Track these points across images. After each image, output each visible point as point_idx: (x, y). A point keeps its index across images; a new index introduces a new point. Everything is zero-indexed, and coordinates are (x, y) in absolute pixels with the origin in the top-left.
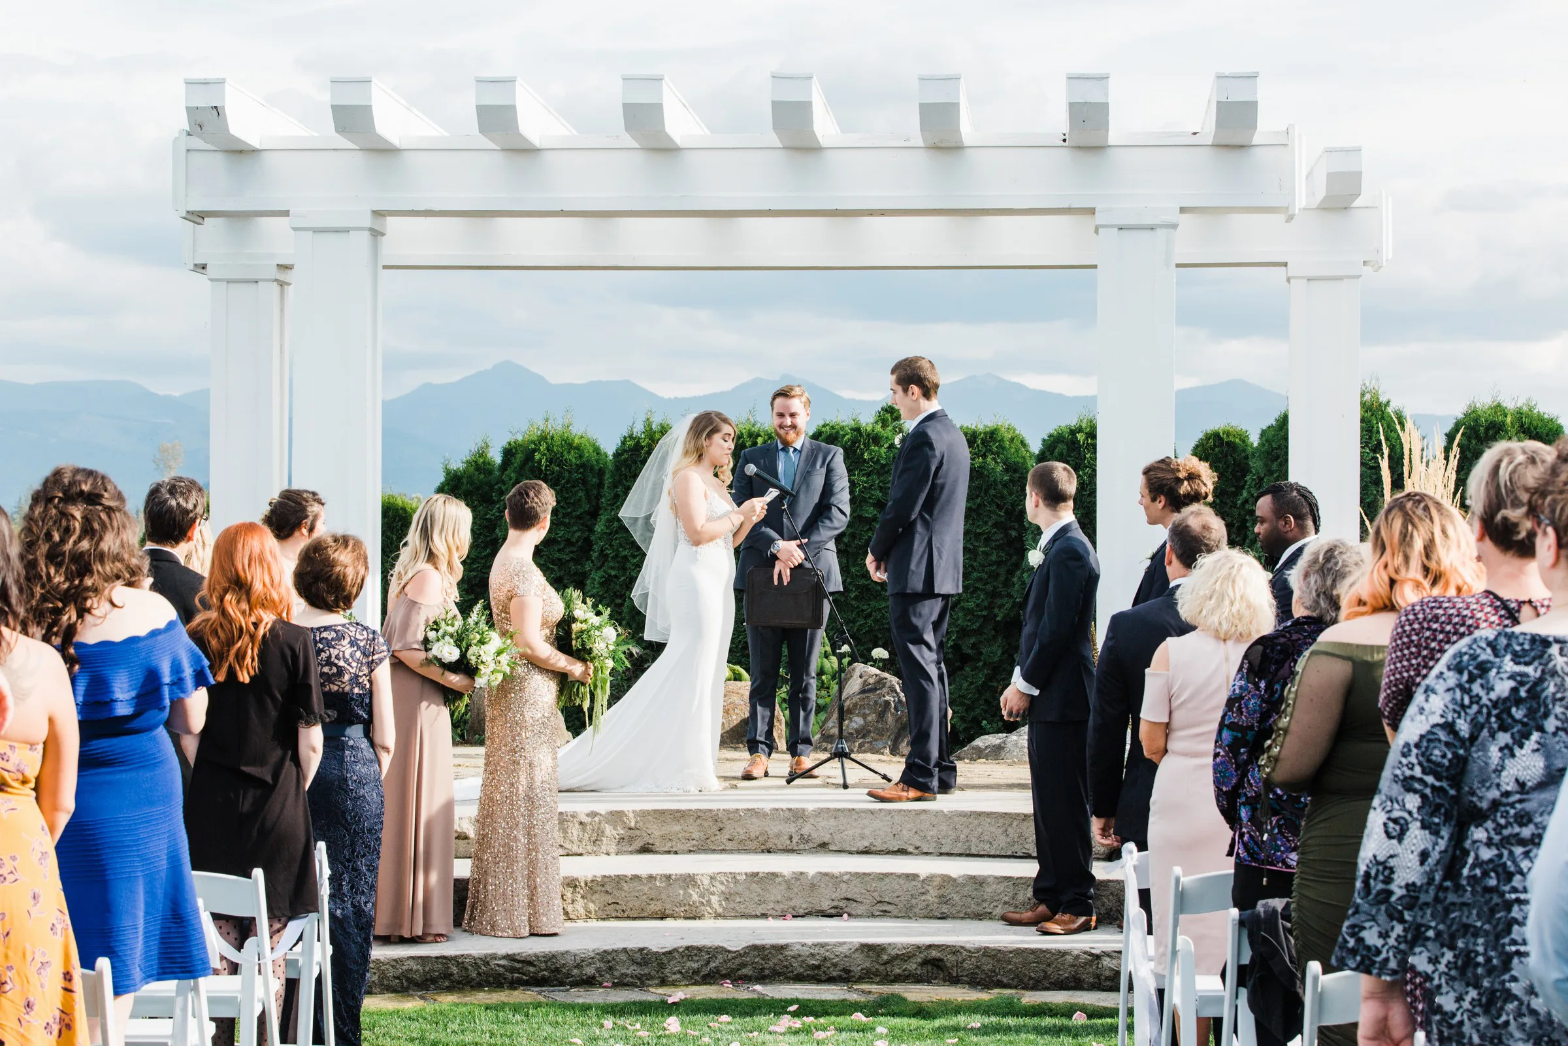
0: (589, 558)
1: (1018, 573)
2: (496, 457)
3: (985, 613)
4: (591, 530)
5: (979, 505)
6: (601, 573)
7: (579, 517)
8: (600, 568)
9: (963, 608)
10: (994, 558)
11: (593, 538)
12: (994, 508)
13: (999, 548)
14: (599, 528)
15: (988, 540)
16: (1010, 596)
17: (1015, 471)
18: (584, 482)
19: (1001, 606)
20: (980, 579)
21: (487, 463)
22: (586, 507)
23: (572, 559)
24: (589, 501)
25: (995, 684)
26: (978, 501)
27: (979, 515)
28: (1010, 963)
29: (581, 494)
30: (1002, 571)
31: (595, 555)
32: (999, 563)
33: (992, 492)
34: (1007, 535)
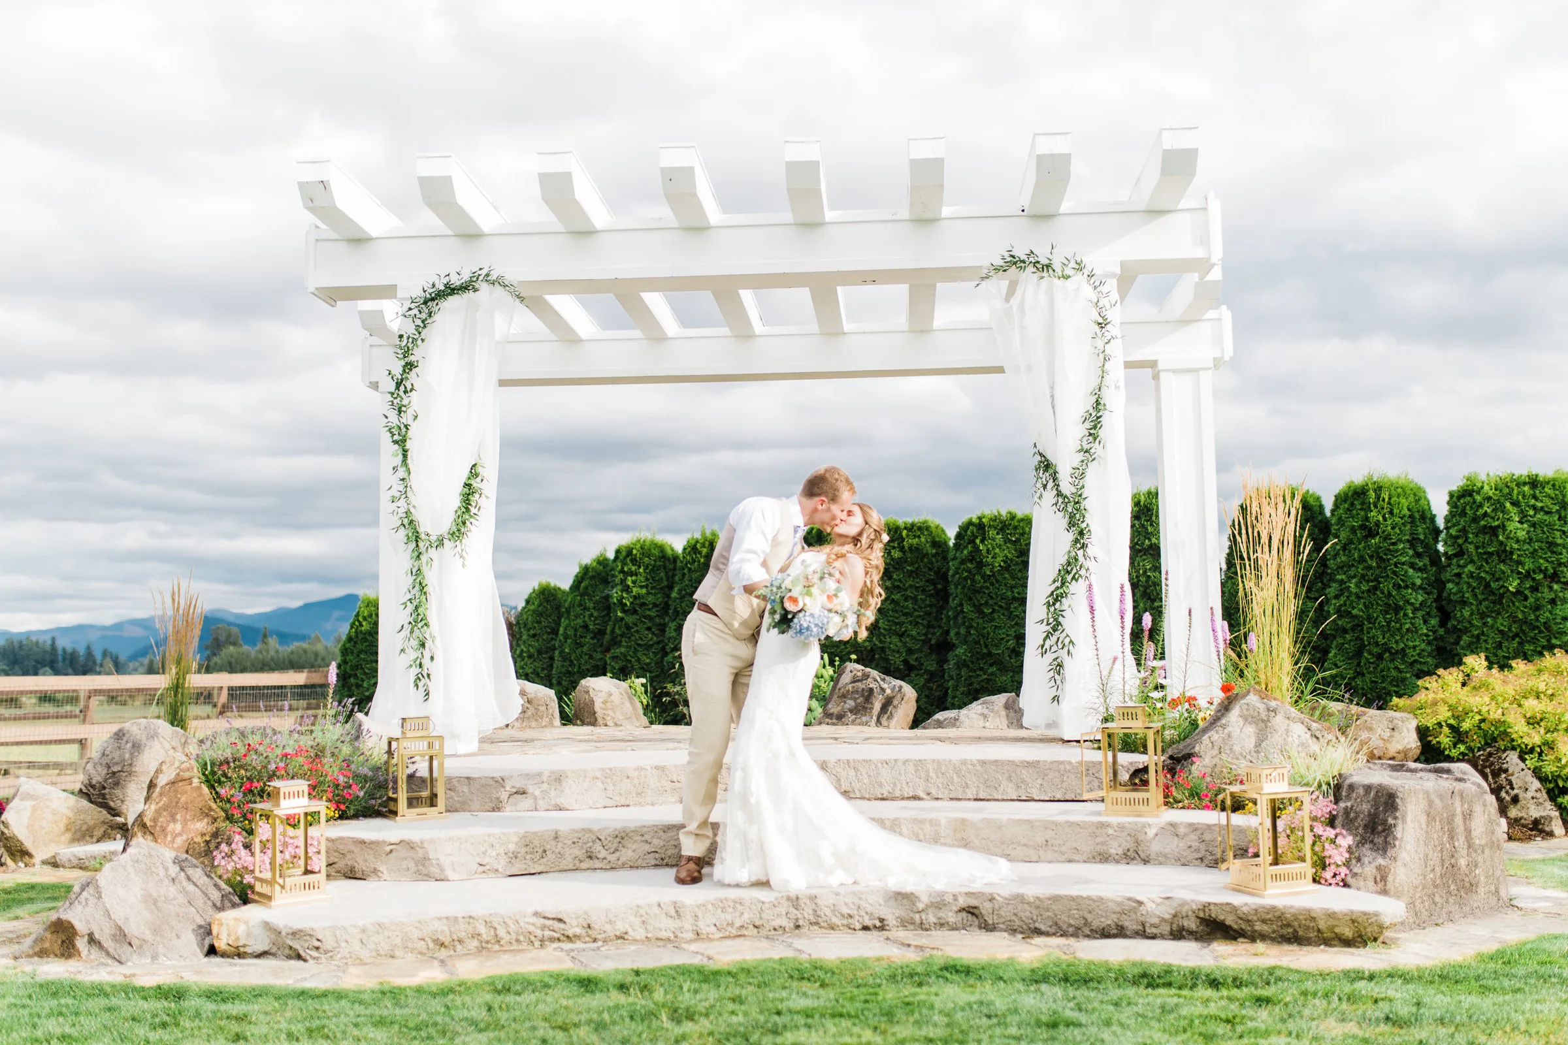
0: (667, 614)
1: (945, 612)
2: (611, 555)
3: (923, 638)
4: (668, 596)
5: (917, 569)
6: (675, 623)
7: (662, 589)
8: (674, 620)
9: (909, 635)
10: (928, 602)
11: (670, 602)
12: (927, 570)
13: (931, 596)
14: (674, 595)
15: (924, 591)
16: (940, 627)
17: (940, 547)
18: (665, 567)
19: (934, 634)
20: (919, 616)
21: (606, 559)
22: (665, 583)
23: (658, 616)
24: (668, 580)
25: (931, 685)
26: (916, 566)
27: (917, 574)
28: (1048, 910)
29: (662, 574)
30: (934, 610)
31: (671, 611)
32: (931, 606)
33: (926, 560)
34: (935, 588)
